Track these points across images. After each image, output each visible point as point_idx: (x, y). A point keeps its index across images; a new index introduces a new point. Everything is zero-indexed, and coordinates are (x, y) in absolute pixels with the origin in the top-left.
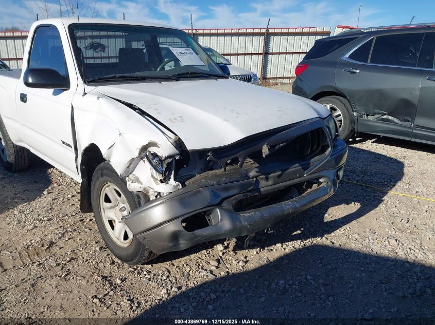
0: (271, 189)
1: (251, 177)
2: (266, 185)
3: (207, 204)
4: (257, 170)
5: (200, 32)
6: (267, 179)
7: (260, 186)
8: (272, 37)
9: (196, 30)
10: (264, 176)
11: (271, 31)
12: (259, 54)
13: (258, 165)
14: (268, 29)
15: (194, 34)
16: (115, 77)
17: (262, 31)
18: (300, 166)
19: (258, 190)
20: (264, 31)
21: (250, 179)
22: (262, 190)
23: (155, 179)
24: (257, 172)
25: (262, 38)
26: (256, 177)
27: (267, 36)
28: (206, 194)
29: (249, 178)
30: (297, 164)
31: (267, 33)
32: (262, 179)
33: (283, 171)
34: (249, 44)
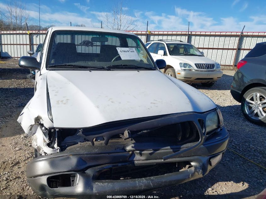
0: (144, 163)
1: (127, 151)
2: (139, 159)
3: (70, 168)
4: (133, 145)
5: (193, 33)
6: (141, 154)
7: (134, 159)
8: (245, 38)
9: (191, 32)
10: (138, 152)
11: (244, 34)
12: (233, 49)
13: (135, 142)
14: (242, 33)
15: (189, 34)
16: (66, 65)
17: (238, 34)
18: (171, 149)
19: (133, 162)
20: (240, 34)
21: (127, 152)
22: (136, 162)
23: (45, 141)
24: (132, 147)
25: (238, 39)
26: (133, 151)
27: (241, 37)
28: (74, 161)
29: (125, 151)
30: (169, 147)
31: (241, 35)
32: (137, 153)
33: (155, 150)
34: (227, 42)
